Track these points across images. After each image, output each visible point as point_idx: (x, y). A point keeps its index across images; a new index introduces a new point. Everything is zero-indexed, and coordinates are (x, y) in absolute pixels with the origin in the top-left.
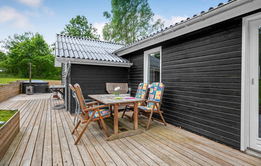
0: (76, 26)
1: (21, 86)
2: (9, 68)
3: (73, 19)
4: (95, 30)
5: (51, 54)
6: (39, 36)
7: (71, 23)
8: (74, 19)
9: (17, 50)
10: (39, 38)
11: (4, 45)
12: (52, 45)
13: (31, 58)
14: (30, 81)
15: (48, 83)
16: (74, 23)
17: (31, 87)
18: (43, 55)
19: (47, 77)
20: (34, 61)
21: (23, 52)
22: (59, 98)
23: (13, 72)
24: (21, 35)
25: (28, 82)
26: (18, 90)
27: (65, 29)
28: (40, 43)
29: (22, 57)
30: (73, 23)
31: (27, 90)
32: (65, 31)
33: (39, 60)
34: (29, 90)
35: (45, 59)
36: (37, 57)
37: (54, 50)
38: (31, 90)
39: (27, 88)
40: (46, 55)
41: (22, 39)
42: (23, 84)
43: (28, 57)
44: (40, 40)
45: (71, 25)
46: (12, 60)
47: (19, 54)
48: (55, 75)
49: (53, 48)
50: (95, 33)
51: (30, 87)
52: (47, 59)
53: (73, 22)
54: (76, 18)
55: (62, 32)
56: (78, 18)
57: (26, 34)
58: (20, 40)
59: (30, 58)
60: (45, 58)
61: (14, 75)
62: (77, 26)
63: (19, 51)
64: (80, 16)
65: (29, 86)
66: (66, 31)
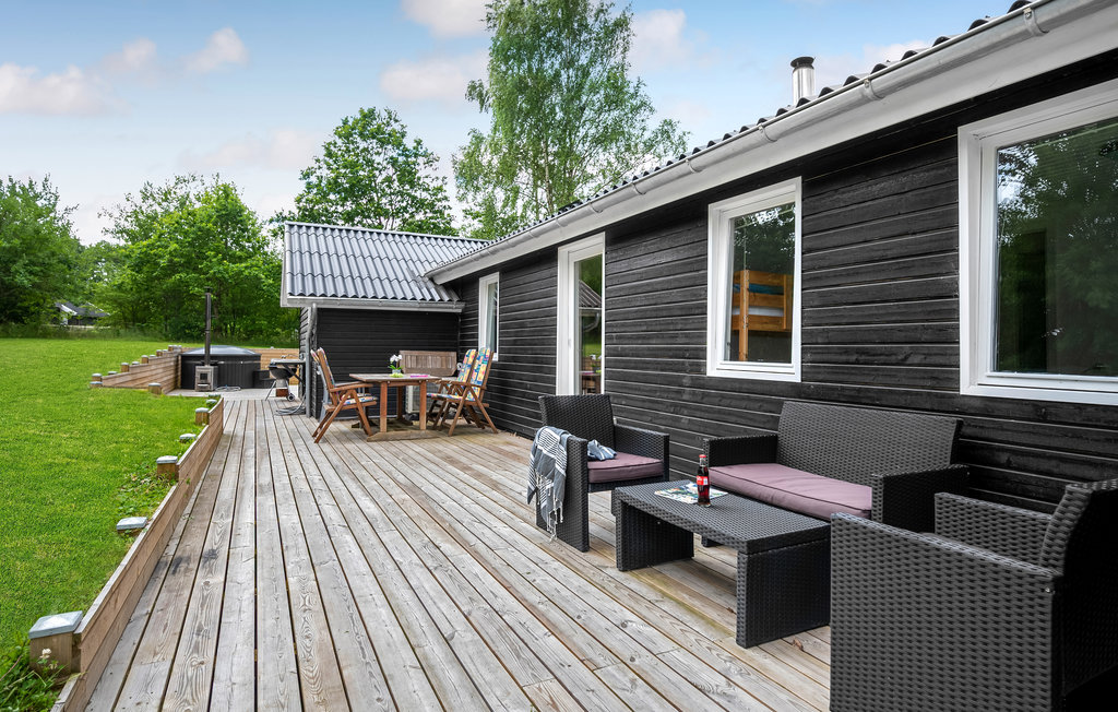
0: (358, 147)
1: (177, 365)
2: (120, 305)
3: (345, 122)
4: (430, 160)
5: (265, 254)
6: (227, 191)
7: (340, 137)
8: (350, 123)
9: (153, 244)
10: (227, 196)
11: (111, 226)
12: (271, 221)
13: (200, 272)
14: (208, 349)
15: (257, 357)
16: (351, 135)
17: (209, 369)
18: (241, 259)
19: (249, 337)
20: (208, 279)
21: (175, 250)
22: (291, 398)
23: (135, 319)
24: (164, 187)
25: (202, 352)
26: (169, 376)
27: (318, 161)
28: (230, 215)
29: (172, 268)
30: (347, 136)
31: (198, 376)
32: (316, 166)
33: (227, 276)
34: (204, 376)
35: (246, 273)
36: (221, 268)
37: (275, 235)
38: (211, 378)
39: (199, 370)
40: (250, 256)
41: (166, 200)
42: (185, 358)
43: (190, 265)
44: (230, 207)
45: (340, 142)
46: (139, 277)
47: (160, 257)
48: (279, 330)
49: (273, 231)
50: (429, 170)
51: (206, 366)
52: (254, 271)
53: (346, 133)
54: (359, 116)
55: (305, 169)
56: (365, 116)
57: (179, 180)
58: (160, 204)
59: (195, 270)
60: (246, 268)
61: (142, 329)
62: (362, 145)
63: (159, 247)
64: (377, 111)
65: (203, 365)
66: (320, 168)
